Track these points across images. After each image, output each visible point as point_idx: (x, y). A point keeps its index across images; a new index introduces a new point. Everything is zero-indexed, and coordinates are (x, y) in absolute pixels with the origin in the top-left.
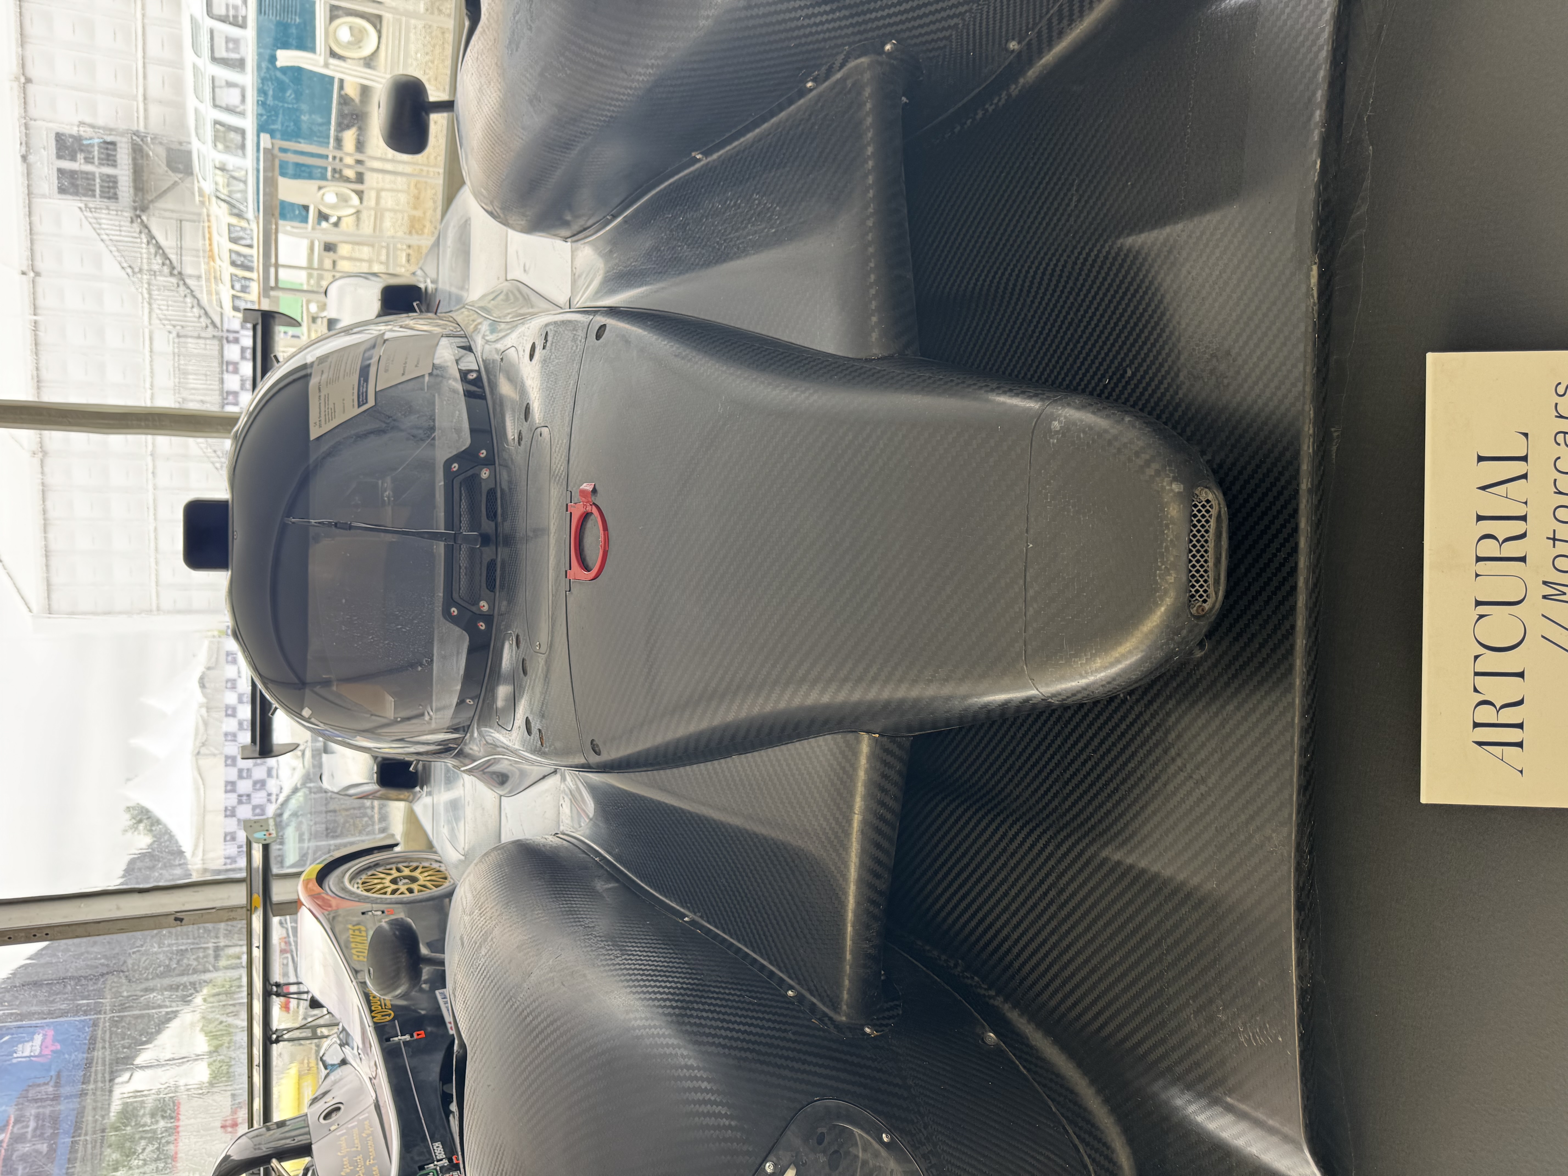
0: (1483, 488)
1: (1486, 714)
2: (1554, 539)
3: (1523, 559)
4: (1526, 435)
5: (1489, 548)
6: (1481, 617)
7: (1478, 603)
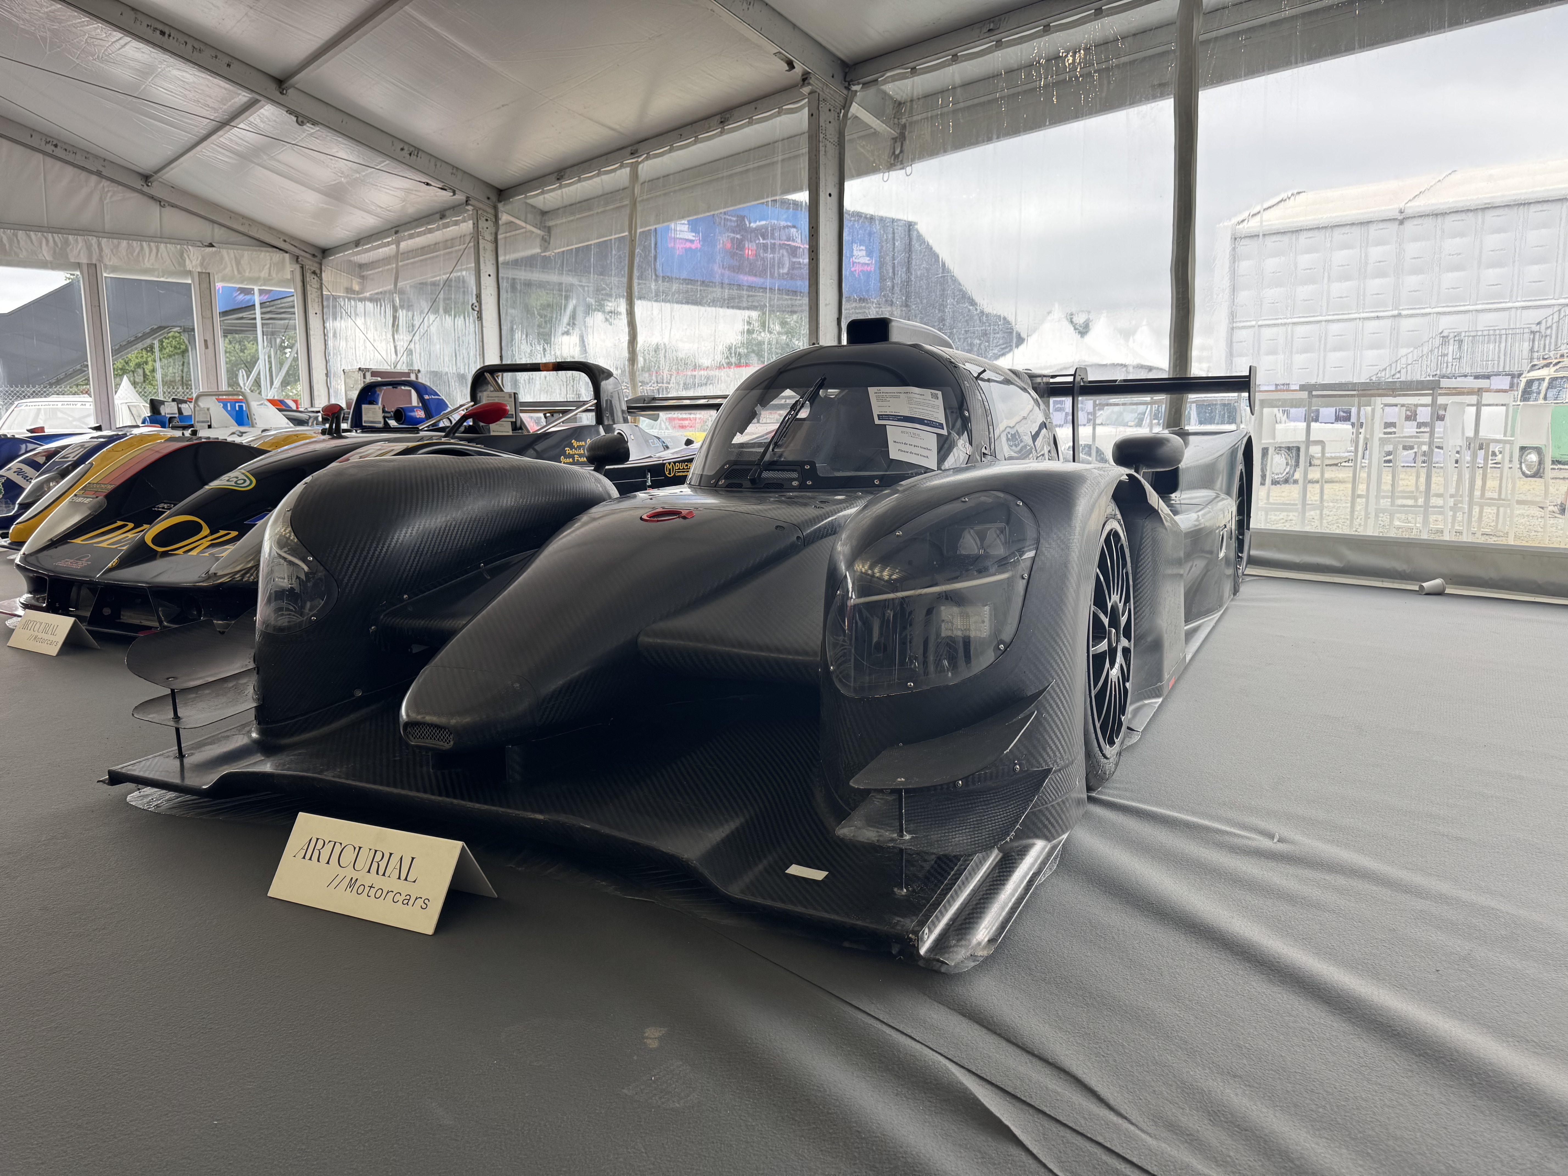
0: (401, 858)
1: (320, 843)
2: (371, 887)
3: (369, 872)
4: (414, 882)
5: (379, 856)
6: (355, 848)
7: (360, 848)
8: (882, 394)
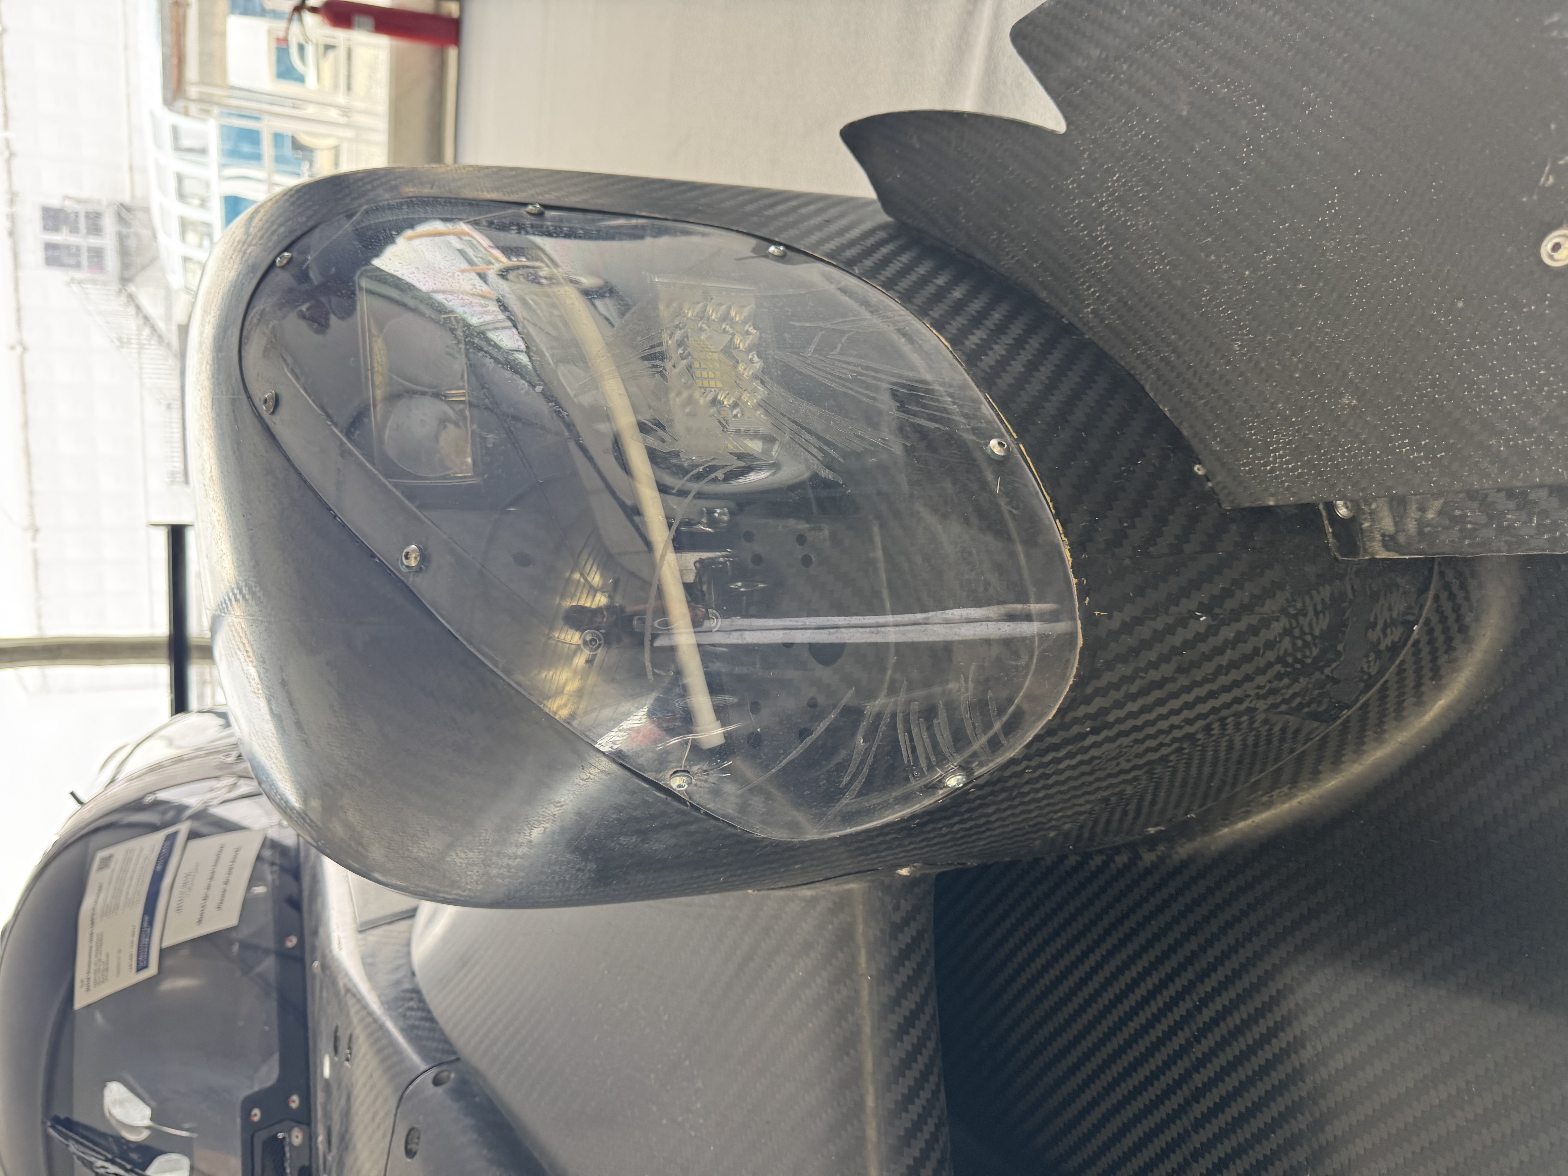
8: (92, 976)
